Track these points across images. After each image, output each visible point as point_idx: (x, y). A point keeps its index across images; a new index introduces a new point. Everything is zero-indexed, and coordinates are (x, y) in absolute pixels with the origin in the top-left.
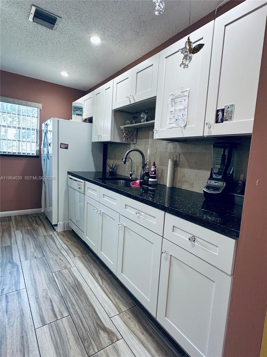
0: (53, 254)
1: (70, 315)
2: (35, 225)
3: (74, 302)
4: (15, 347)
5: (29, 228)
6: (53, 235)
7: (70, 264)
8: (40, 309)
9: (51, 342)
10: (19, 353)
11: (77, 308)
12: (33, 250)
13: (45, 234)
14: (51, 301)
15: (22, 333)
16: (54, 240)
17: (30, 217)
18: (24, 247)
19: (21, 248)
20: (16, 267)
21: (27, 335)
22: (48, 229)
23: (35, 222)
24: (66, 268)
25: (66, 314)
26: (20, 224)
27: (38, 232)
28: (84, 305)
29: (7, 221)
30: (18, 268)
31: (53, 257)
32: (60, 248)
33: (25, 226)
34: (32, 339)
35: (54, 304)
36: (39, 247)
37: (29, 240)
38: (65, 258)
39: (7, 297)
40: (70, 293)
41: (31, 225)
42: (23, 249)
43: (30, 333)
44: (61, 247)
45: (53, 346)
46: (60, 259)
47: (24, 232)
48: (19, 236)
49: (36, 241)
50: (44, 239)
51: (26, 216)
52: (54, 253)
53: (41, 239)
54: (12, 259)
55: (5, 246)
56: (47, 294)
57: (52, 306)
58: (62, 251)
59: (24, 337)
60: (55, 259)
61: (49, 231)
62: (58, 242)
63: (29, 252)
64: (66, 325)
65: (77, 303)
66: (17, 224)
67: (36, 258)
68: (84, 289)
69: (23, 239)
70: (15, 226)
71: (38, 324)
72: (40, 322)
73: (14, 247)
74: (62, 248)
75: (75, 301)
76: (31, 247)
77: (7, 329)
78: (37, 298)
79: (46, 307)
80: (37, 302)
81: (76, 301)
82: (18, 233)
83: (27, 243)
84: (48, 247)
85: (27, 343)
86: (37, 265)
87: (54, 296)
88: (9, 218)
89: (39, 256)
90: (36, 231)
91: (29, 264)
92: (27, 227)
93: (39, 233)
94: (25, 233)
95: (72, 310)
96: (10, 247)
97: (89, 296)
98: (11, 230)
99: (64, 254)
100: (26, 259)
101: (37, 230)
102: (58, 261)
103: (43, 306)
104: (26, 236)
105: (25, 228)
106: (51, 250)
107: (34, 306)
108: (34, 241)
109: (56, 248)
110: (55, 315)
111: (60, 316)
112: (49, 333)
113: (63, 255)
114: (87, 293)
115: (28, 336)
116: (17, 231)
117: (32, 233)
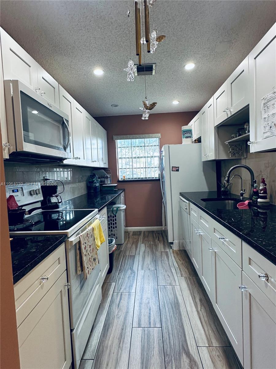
0: (163, 269)
1: (161, 327)
2: (157, 240)
3: (168, 318)
4: (116, 335)
5: (152, 243)
6: (169, 252)
7: (175, 282)
8: (140, 312)
9: (140, 343)
10: (117, 340)
11: (169, 324)
12: (149, 262)
13: (163, 250)
14: (150, 310)
15: (123, 326)
16: (168, 257)
17: (155, 234)
18: (144, 258)
19: (141, 259)
20: (134, 274)
21: (126, 329)
22: (166, 246)
23: (158, 238)
24: (171, 284)
25: (159, 325)
26: (146, 239)
27: (157, 247)
28: (176, 324)
29: (137, 235)
30: (135, 275)
31: (163, 272)
32: (171, 265)
33: (149, 241)
34: (128, 334)
35: (151, 313)
36: (155, 261)
37: (148, 254)
38: (173, 276)
39: (121, 295)
40: (167, 309)
41: (154, 241)
42: (142, 260)
43: (129, 329)
44: (172, 264)
45: (141, 347)
46: (168, 275)
47: (147, 246)
48: (143, 248)
49: (153, 255)
50: (160, 254)
51: (153, 232)
52: (165, 269)
53: (158, 254)
54: (133, 267)
55: (131, 256)
56: (149, 303)
57: (150, 314)
58: (172, 268)
59: (124, 330)
60: (164, 274)
61: (167, 248)
62: (171, 260)
63: (145, 264)
64: (156, 335)
65: (170, 319)
66: (143, 239)
67: (149, 270)
68: (181, 309)
69: (145, 252)
70: (142, 240)
71: (135, 325)
72: (137, 323)
73: (137, 257)
74: (173, 265)
75: (169, 317)
76: (148, 260)
77: (115, 319)
78: (141, 303)
79: (145, 312)
80: (140, 306)
81: (170, 317)
82: (142, 246)
83: (146, 256)
84: (162, 262)
85: (124, 335)
86: (149, 276)
87: (154, 306)
88: (140, 232)
89: (152, 269)
90: (156, 246)
91: (143, 274)
92: (151, 242)
93: (158, 249)
94: (148, 246)
95: (164, 325)
96: (134, 257)
97: (183, 317)
98: (138, 243)
99: (173, 272)
100: (142, 268)
101: (157, 246)
102: (166, 277)
103: (143, 311)
104: (148, 249)
105: (148, 243)
106: (163, 265)
107: (137, 308)
108: (152, 255)
109: (168, 265)
110: (150, 323)
111: (153, 325)
112: (141, 335)
113: (172, 273)
114: (182, 313)
115: (126, 330)
116: (142, 244)
117: (153, 248)
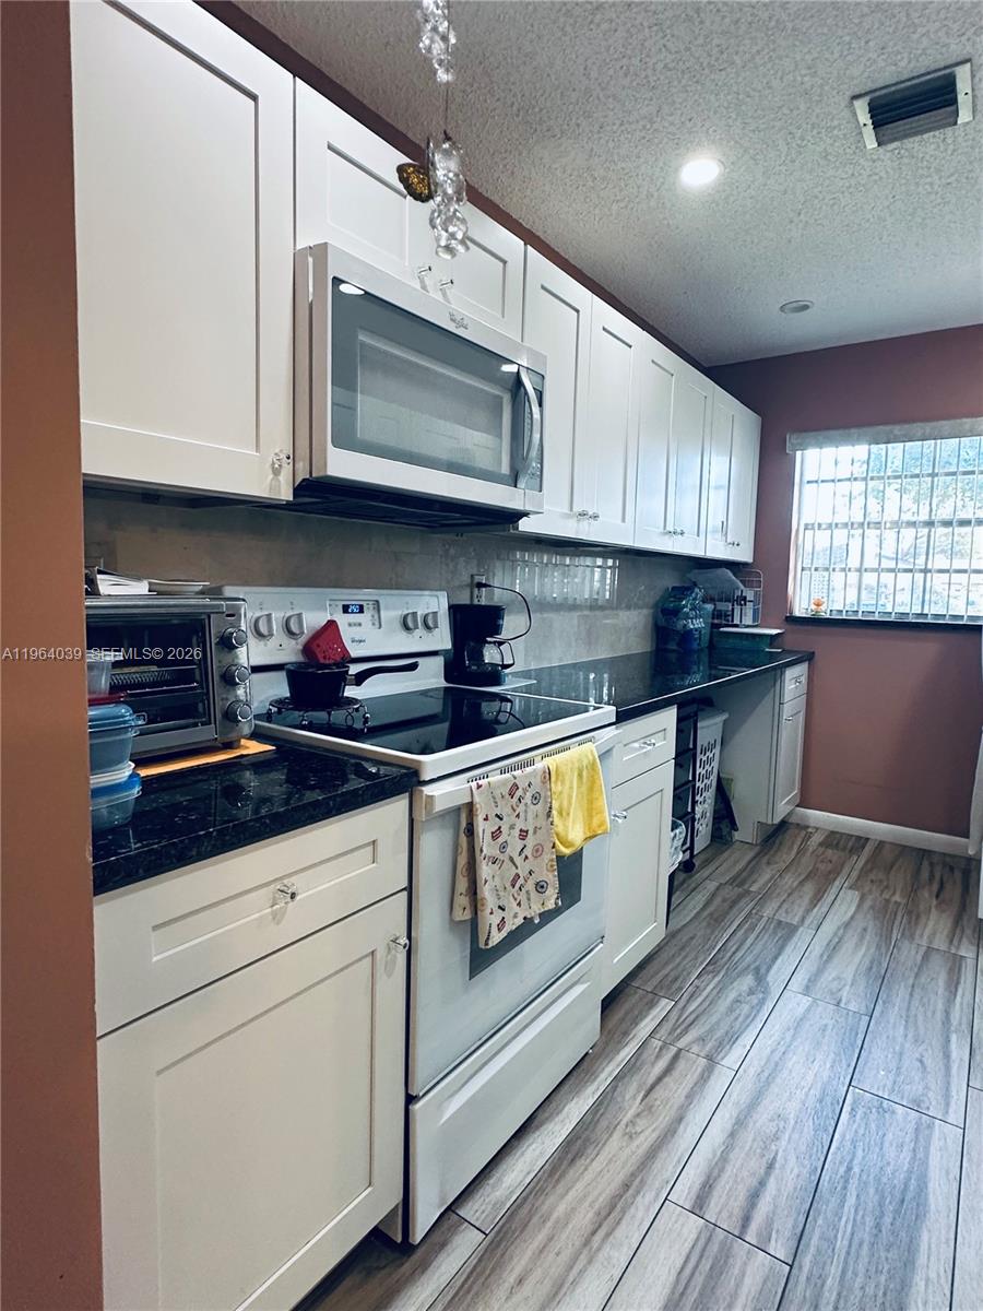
0: (906, 1028)
1: (791, 1266)
2: (926, 895)
3: (841, 1244)
4: (596, 1193)
5: (897, 898)
6: (970, 963)
7: (948, 1105)
8: (723, 1159)
9: (672, 1278)
10: (590, 1215)
11: (834, 1271)
12: (849, 975)
13: (940, 943)
14: (770, 1166)
15: (633, 1175)
16: (958, 983)
17: (931, 864)
18: (833, 949)
19: (818, 948)
20: (761, 996)
21: (638, 1192)
22: (968, 932)
23: (935, 887)
24: (916, 1106)
25: (780, 1248)
26: (876, 875)
27: (916, 924)
28: (870, 1290)
29: (844, 849)
30: (762, 1002)
31: (900, 1040)
32: (955, 1022)
33: (887, 887)
34: (640, 1214)
35: (772, 1184)
36: (880, 979)
37: (862, 938)
38: (948, 1068)
39: (676, 1057)
40: (851, 1201)
41: (913, 891)
42: (822, 956)
43: (649, 1196)
44: (964, 1020)
45: (667, 1291)
46: (921, 1061)
47: (868, 903)
48: (844, 908)
49: (883, 950)
50: (919, 958)
51: (924, 854)
52: (917, 1028)
53: (909, 953)
54: (768, 970)
55: (780, 922)
56: (776, 1138)
57: (762, 1183)
58: (954, 1038)
59: (631, 1192)
60: (902, 1046)
61: (964, 940)
62: (969, 996)
63: (830, 974)
64: (751, 1284)
65: (848, 1253)
66: (864, 873)
67: (838, 1004)
68: (925, 1236)
69: (847, 925)
70: (855, 874)
71: (684, 1191)
72: (693, 1195)
73: (803, 935)
74: (965, 1027)
75: (846, 1243)
76: (852, 962)
77: (617, 1135)
78: (740, 1123)
79: (742, 1169)
80: (732, 1135)
81: (850, 1246)
82: (849, 898)
83: (849, 945)
84: (911, 995)
85: (624, 1212)
86: (824, 1029)
87: (792, 1161)
88: (861, 841)
89: (853, 1007)
90: (914, 916)
91: (801, 1010)
92: (894, 894)
93: (918, 932)
94: (872, 907)
95: (807, 1261)
96: (792, 930)
97: (919, 1282)
98: (835, 880)
99: (954, 1055)
100: (807, 987)
101: (918, 917)
102: (906, 1063)
103: (737, 1157)
104: (867, 921)
105: (881, 895)
106: (913, 1008)
107: (716, 1134)
108: (878, 947)
109: (939, 1015)
110: (746, 1221)
111: (759, 1235)
112: (688, 1245)
113: (947, 1056)
114: (922, 1259)
115: (639, 1198)
116: (850, 892)
117: (896, 920)
